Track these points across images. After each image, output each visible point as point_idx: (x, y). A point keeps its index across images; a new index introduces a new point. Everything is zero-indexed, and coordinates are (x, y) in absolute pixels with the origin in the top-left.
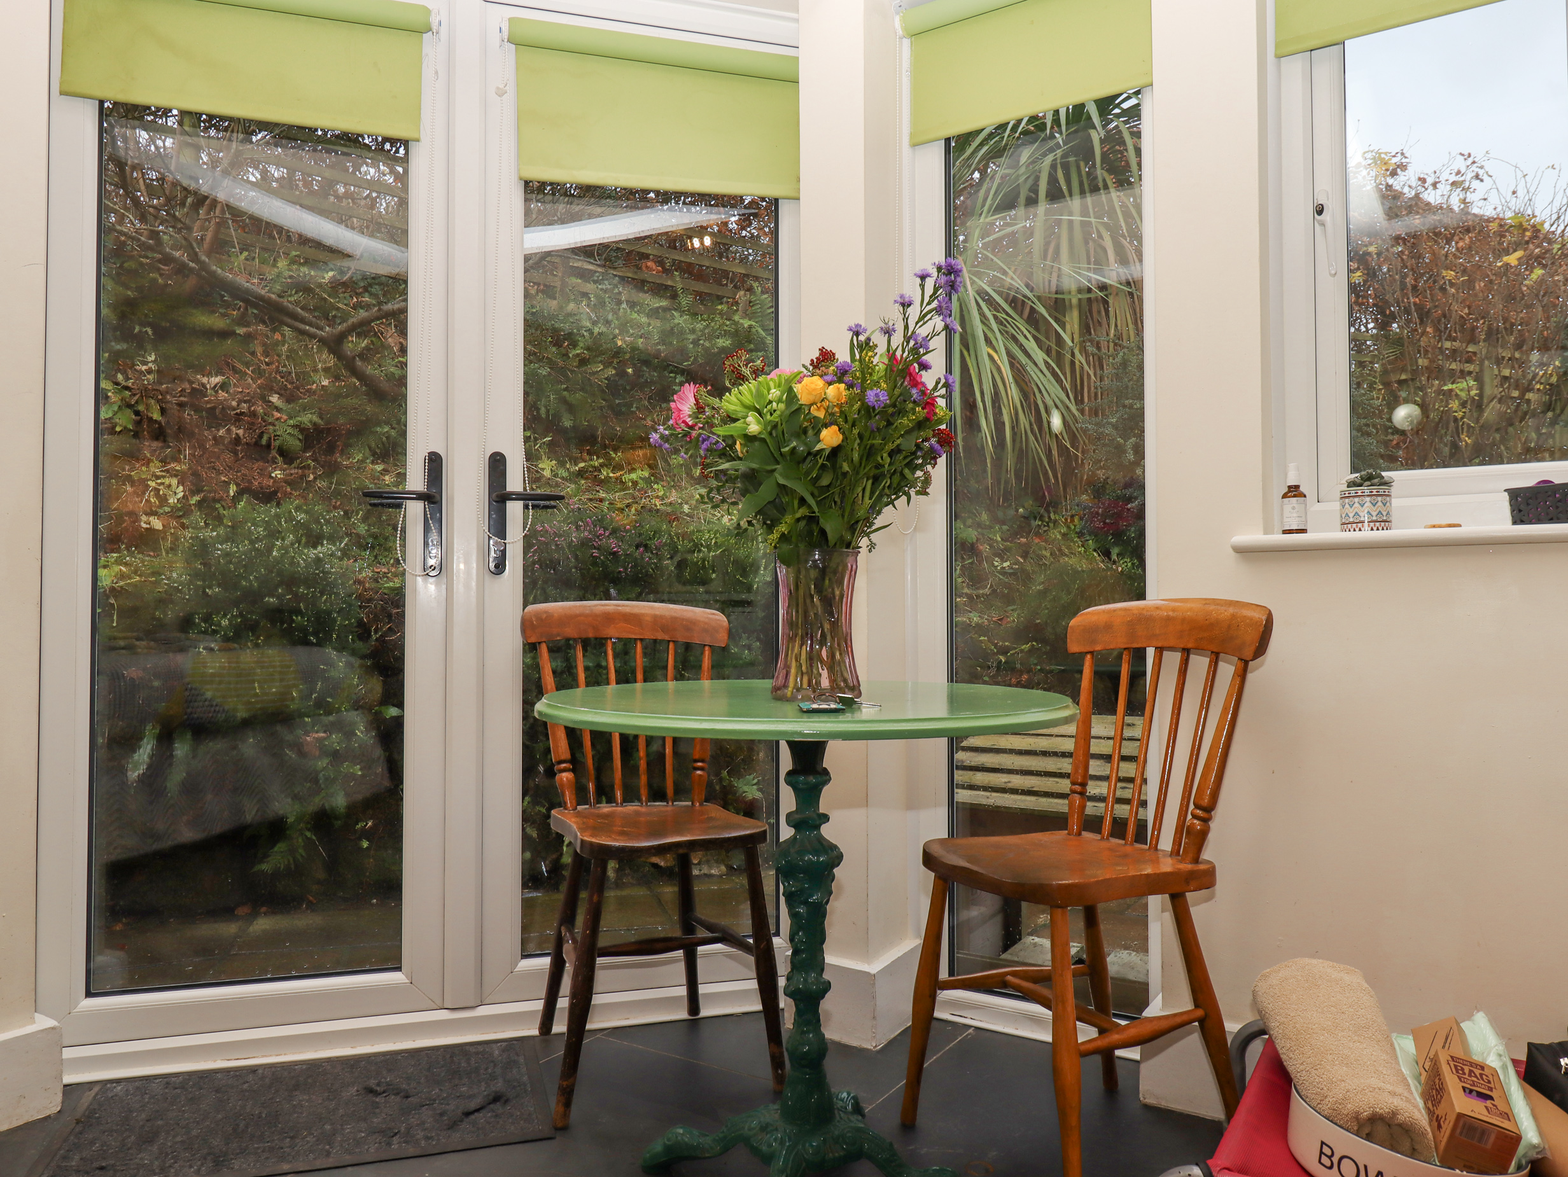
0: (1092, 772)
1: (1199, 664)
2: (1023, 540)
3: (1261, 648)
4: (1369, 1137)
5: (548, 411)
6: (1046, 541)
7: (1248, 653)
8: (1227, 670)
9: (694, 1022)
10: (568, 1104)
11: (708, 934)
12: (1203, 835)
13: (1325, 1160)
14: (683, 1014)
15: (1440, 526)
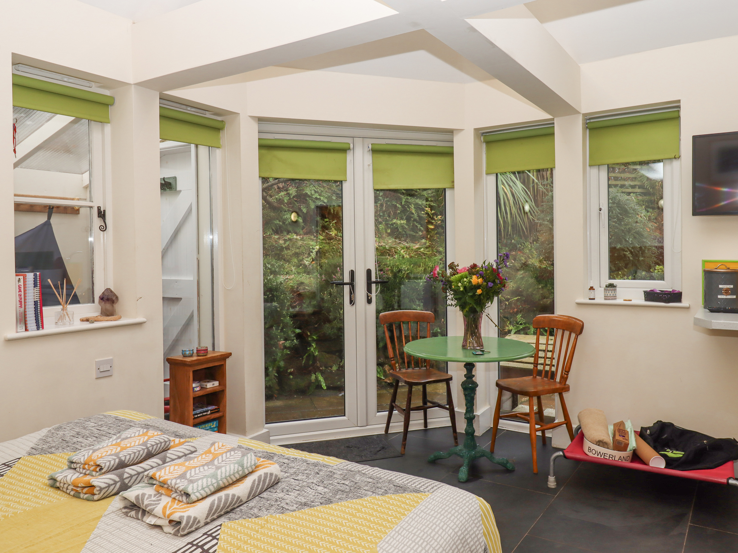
0: (539, 356)
1: (567, 333)
2: (514, 253)
3: (581, 332)
4: (599, 445)
5: (334, 211)
6: (523, 253)
7: (578, 333)
8: (573, 335)
9: (426, 430)
10: (405, 448)
11: (431, 405)
12: (567, 378)
13: (589, 451)
14: (422, 428)
15: (627, 301)
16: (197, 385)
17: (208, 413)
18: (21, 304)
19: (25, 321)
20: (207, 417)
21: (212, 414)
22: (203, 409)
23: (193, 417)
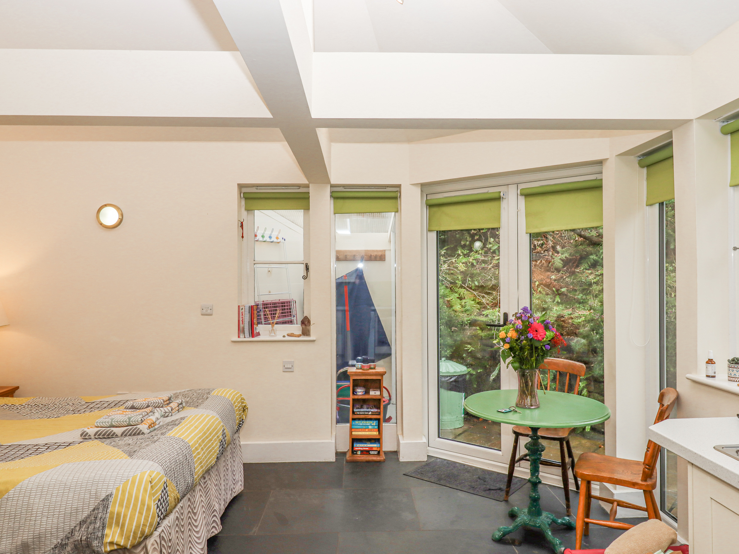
10: (507, 495)
16: (362, 390)
17: (369, 413)
18: (243, 322)
19: (244, 332)
20: (366, 416)
21: (372, 414)
22: (367, 410)
23: (356, 413)
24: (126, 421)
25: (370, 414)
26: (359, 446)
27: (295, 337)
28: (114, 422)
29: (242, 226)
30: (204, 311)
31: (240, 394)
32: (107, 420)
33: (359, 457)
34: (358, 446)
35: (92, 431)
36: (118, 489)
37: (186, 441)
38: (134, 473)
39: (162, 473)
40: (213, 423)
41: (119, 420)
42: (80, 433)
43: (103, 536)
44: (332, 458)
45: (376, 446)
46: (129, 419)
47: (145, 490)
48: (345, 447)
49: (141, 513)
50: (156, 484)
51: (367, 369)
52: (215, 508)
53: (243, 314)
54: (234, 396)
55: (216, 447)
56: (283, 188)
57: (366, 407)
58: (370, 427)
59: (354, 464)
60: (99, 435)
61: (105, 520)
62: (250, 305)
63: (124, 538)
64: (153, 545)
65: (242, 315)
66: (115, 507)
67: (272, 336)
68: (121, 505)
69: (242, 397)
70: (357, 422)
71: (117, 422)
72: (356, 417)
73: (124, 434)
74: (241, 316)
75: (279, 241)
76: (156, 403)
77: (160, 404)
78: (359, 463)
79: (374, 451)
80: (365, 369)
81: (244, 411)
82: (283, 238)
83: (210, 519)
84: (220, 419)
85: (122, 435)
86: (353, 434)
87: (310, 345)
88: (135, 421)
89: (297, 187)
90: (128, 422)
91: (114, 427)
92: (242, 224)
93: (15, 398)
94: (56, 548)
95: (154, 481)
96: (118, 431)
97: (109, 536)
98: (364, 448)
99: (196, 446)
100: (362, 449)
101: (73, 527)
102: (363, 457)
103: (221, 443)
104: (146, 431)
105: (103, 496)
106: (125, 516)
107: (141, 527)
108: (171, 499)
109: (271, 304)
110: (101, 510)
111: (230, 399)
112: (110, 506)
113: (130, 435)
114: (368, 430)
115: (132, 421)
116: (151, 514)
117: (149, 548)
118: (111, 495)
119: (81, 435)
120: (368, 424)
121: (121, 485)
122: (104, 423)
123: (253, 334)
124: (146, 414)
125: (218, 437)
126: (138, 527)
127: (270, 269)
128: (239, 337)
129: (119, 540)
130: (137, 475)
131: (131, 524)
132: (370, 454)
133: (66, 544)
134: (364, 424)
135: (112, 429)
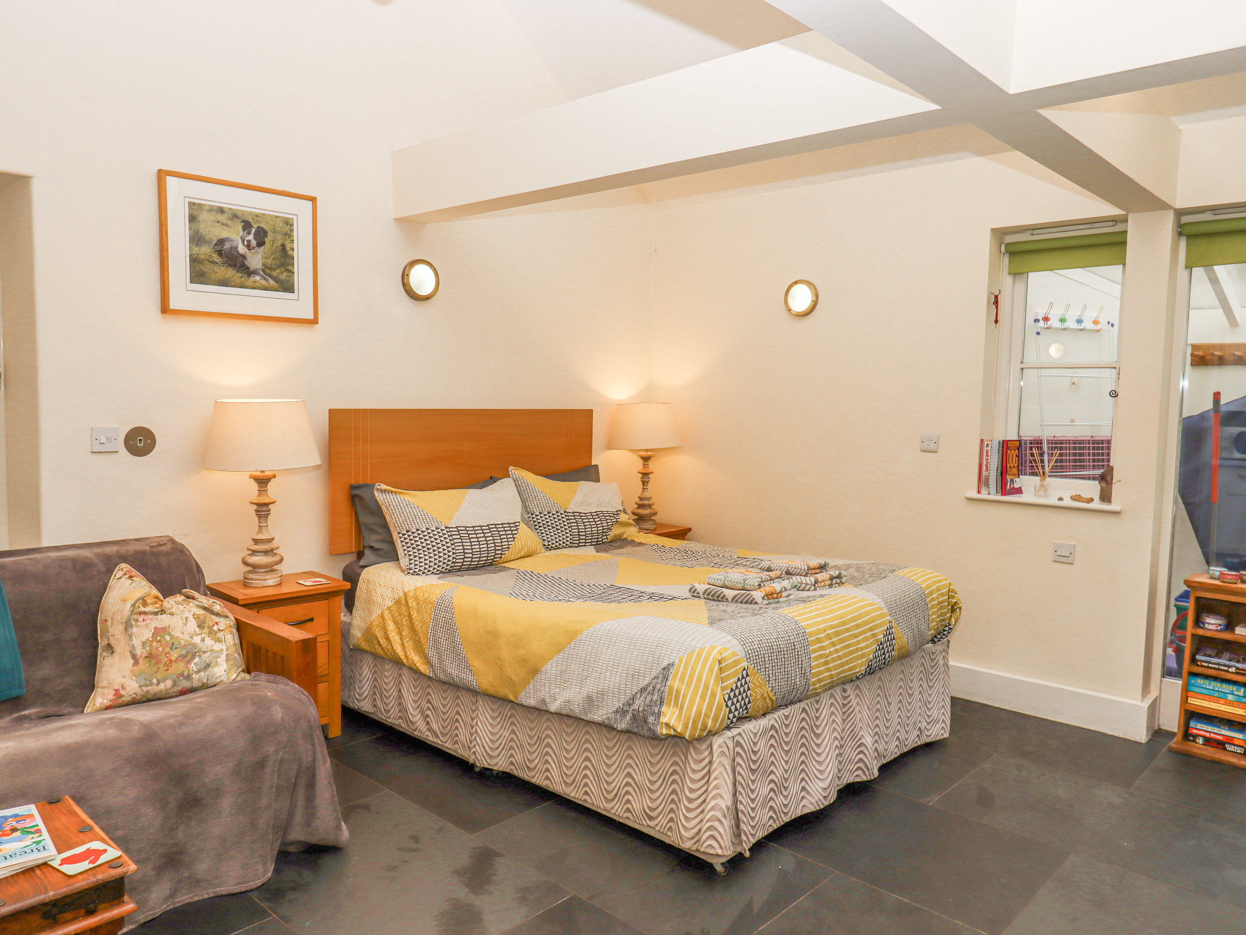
16: (1219, 622)
17: (1230, 670)
18: (987, 468)
19: (987, 484)
20: (1222, 673)
21: (1236, 673)
22: (1227, 663)
23: (1199, 663)
24: (740, 583)
25: (1233, 673)
26: (1200, 728)
27: (1082, 502)
28: (727, 581)
29: (996, 302)
30: (925, 444)
31: (948, 582)
32: (720, 577)
33: (1198, 747)
34: (1198, 727)
35: (701, 588)
36: (681, 660)
37: (802, 624)
38: (703, 645)
39: (742, 654)
40: (868, 613)
41: (733, 580)
42: (689, 588)
43: (659, 714)
44: (1141, 735)
45: (1241, 738)
46: (745, 580)
47: (711, 670)
48: (1171, 721)
49: (703, 698)
50: (728, 667)
51: (1232, 581)
52: (863, 741)
53: (989, 455)
54: (935, 583)
55: (867, 650)
56: (1082, 227)
57: (1228, 657)
58: (1230, 697)
59: (1186, 760)
60: (708, 595)
61: (663, 694)
62: (1001, 440)
63: (681, 723)
64: (720, 746)
65: (987, 456)
66: (675, 681)
67: (1041, 496)
68: (682, 680)
69: (951, 587)
70: (1200, 681)
71: (731, 581)
72: (1196, 669)
73: (735, 600)
74: (985, 457)
75: (1099, 327)
76: (798, 568)
77: (802, 571)
78: (1196, 759)
79: (1235, 745)
80: (1226, 580)
81: (953, 610)
82: (1109, 323)
83: (853, 754)
84: (885, 611)
85: (732, 600)
86: (1189, 701)
87: (1110, 521)
88: (750, 585)
89: (1111, 223)
90: (742, 585)
91: (727, 588)
92: (997, 299)
93: (687, 542)
94: (618, 712)
95: (725, 662)
96: (729, 594)
97: (666, 716)
98: (1212, 735)
99: (819, 636)
100: (1208, 735)
101: (634, 693)
102: (1206, 750)
103: (881, 646)
104: (760, 600)
105: (665, 664)
106: (685, 696)
107: (702, 717)
108: (756, 697)
109: (1066, 444)
110: (660, 679)
111: (923, 586)
112: (670, 678)
113: (741, 602)
114: (1226, 702)
115: (747, 585)
116: (716, 703)
117: (715, 747)
118: (672, 665)
119: (690, 590)
120: (1226, 691)
121: (686, 656)
122: (716, 581)
123: (1004, 489)
124: (769, 579)
125: (874, 635)
126: (699, 713)
127: (1075, 380)
128: (979, 492)
129: (676, 724)
130: (705, 648)
131: (690, 708)
132: (1225, 749)
133: (627, 711)
134: (1217, 689)
135: (723, 590)
